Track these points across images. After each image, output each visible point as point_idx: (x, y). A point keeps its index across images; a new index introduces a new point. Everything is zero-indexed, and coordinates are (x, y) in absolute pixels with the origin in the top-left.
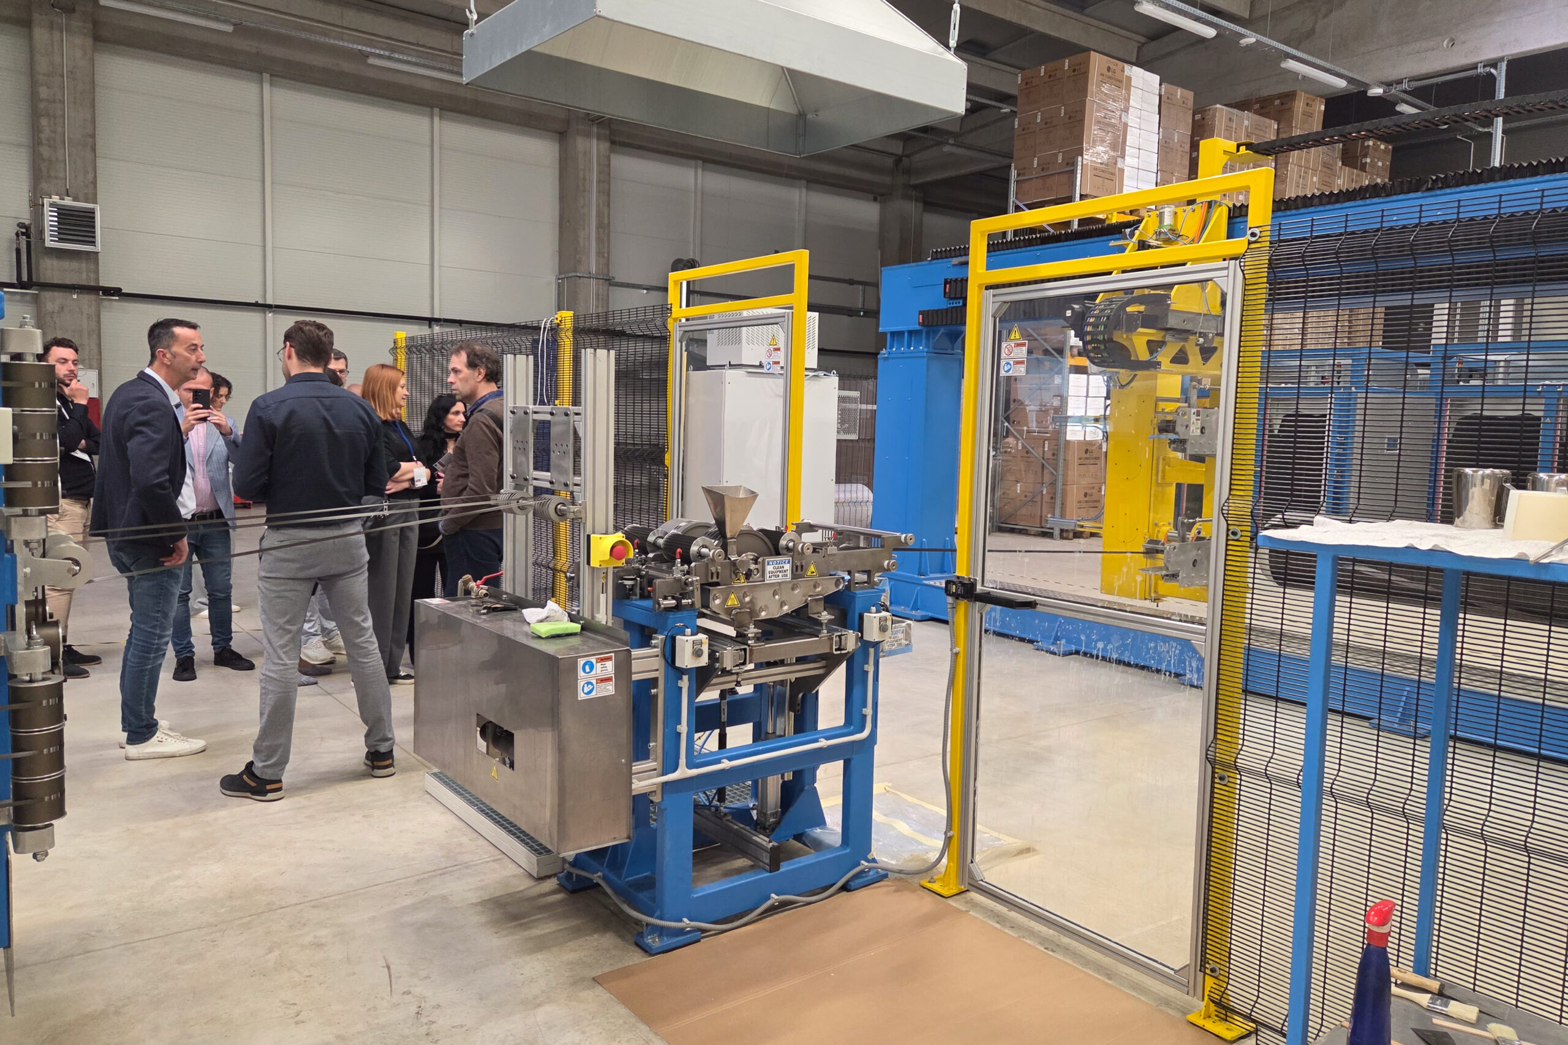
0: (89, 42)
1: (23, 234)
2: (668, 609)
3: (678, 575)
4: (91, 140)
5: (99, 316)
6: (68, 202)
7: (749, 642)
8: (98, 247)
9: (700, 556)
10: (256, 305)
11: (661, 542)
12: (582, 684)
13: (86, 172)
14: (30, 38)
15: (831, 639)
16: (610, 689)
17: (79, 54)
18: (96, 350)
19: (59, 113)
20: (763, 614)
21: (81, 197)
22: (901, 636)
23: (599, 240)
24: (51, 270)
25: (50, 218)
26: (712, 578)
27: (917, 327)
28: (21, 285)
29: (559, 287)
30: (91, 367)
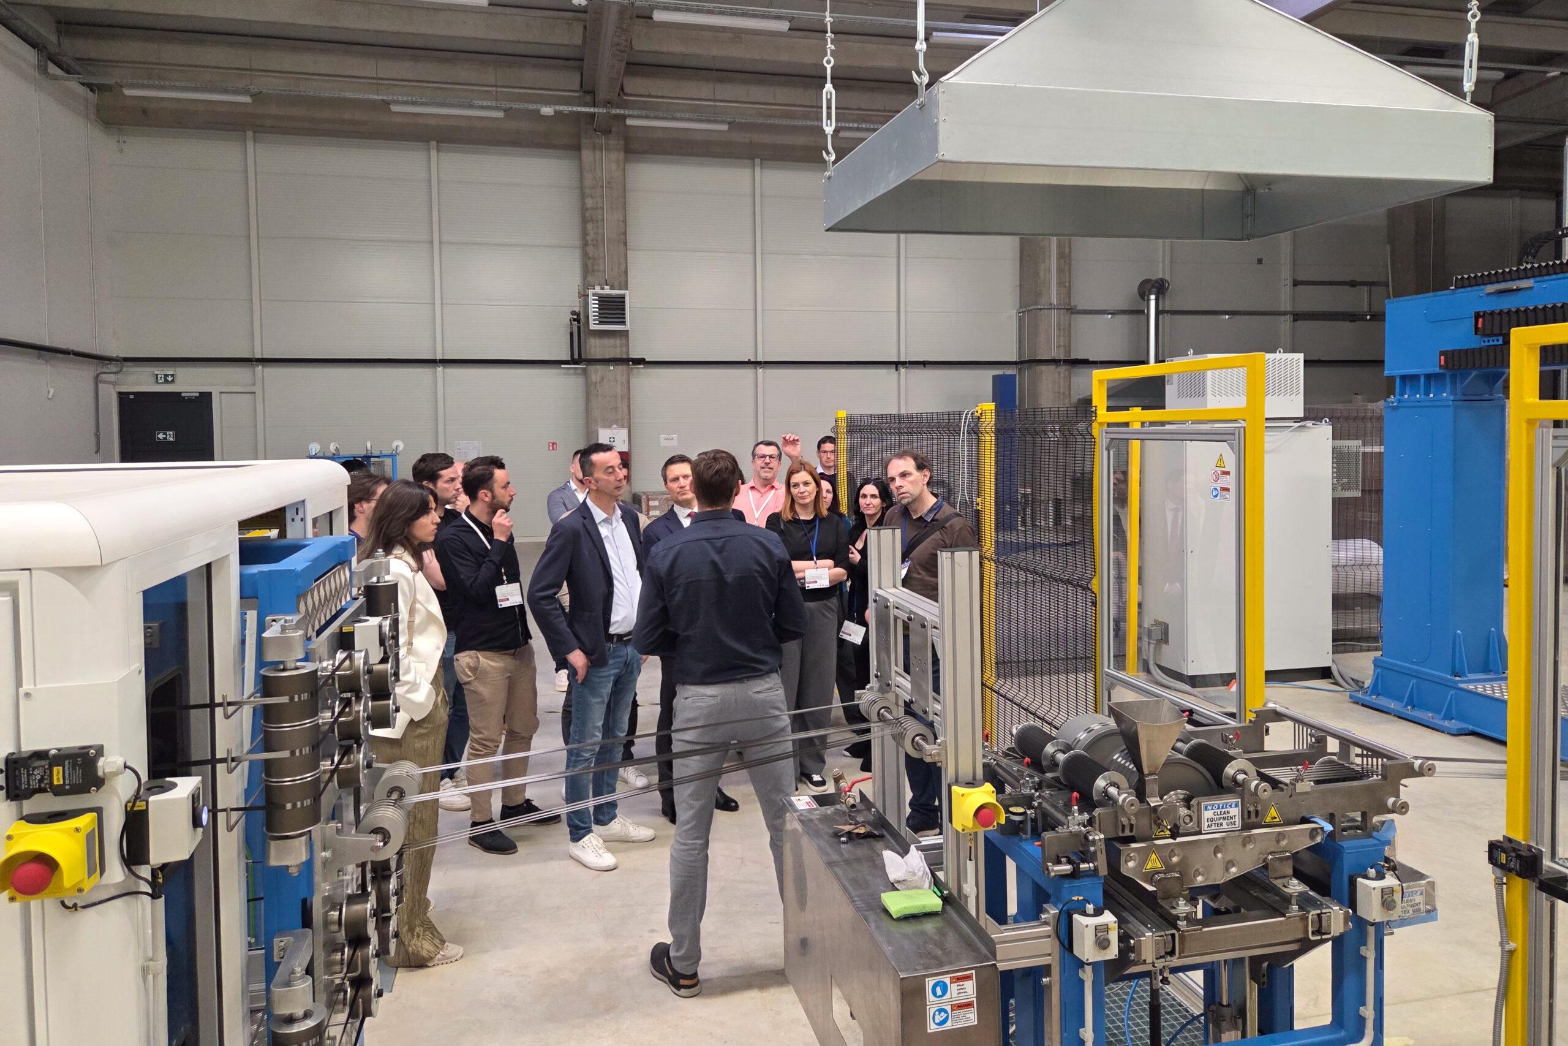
0: (622, 155)
1: (574, 320)
2: (1064, 877)
3: (1075, 828)
4: (623, 237)
5: (629, 383)
6: (607, 291)
7: (1179, 923)
8: (628, 326)
9: (1107, 799)
10: (749, 363)
11: (1061, 757)
12: (932, 1011)
13: (620, 264)
14: (580, 160)
15: (1304, 919)
16: (971, 1018)
17: (614, 166)
18: (626, 411)
19: (600, 217)
20: (1200, 878)
21: (616, 284)
22: (1419, 899)
23: (1060, 271)
24: (596, 348)
25: (593, 306)
26: (1123, 831)
27: (1437, 370)
28: (573, 361)
29: (1020, 320)
30: (623, 426)
